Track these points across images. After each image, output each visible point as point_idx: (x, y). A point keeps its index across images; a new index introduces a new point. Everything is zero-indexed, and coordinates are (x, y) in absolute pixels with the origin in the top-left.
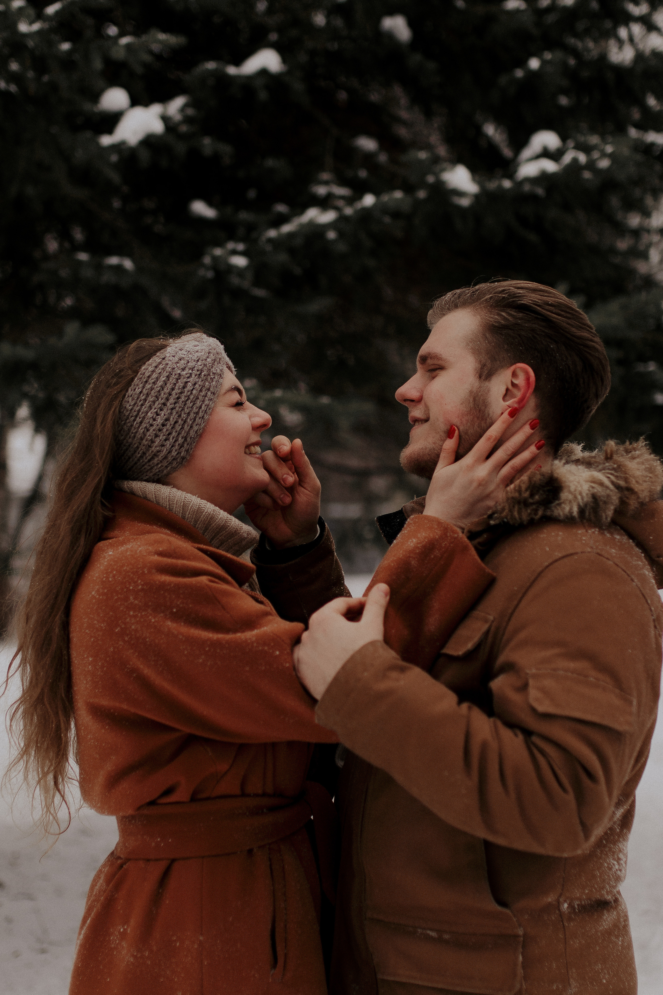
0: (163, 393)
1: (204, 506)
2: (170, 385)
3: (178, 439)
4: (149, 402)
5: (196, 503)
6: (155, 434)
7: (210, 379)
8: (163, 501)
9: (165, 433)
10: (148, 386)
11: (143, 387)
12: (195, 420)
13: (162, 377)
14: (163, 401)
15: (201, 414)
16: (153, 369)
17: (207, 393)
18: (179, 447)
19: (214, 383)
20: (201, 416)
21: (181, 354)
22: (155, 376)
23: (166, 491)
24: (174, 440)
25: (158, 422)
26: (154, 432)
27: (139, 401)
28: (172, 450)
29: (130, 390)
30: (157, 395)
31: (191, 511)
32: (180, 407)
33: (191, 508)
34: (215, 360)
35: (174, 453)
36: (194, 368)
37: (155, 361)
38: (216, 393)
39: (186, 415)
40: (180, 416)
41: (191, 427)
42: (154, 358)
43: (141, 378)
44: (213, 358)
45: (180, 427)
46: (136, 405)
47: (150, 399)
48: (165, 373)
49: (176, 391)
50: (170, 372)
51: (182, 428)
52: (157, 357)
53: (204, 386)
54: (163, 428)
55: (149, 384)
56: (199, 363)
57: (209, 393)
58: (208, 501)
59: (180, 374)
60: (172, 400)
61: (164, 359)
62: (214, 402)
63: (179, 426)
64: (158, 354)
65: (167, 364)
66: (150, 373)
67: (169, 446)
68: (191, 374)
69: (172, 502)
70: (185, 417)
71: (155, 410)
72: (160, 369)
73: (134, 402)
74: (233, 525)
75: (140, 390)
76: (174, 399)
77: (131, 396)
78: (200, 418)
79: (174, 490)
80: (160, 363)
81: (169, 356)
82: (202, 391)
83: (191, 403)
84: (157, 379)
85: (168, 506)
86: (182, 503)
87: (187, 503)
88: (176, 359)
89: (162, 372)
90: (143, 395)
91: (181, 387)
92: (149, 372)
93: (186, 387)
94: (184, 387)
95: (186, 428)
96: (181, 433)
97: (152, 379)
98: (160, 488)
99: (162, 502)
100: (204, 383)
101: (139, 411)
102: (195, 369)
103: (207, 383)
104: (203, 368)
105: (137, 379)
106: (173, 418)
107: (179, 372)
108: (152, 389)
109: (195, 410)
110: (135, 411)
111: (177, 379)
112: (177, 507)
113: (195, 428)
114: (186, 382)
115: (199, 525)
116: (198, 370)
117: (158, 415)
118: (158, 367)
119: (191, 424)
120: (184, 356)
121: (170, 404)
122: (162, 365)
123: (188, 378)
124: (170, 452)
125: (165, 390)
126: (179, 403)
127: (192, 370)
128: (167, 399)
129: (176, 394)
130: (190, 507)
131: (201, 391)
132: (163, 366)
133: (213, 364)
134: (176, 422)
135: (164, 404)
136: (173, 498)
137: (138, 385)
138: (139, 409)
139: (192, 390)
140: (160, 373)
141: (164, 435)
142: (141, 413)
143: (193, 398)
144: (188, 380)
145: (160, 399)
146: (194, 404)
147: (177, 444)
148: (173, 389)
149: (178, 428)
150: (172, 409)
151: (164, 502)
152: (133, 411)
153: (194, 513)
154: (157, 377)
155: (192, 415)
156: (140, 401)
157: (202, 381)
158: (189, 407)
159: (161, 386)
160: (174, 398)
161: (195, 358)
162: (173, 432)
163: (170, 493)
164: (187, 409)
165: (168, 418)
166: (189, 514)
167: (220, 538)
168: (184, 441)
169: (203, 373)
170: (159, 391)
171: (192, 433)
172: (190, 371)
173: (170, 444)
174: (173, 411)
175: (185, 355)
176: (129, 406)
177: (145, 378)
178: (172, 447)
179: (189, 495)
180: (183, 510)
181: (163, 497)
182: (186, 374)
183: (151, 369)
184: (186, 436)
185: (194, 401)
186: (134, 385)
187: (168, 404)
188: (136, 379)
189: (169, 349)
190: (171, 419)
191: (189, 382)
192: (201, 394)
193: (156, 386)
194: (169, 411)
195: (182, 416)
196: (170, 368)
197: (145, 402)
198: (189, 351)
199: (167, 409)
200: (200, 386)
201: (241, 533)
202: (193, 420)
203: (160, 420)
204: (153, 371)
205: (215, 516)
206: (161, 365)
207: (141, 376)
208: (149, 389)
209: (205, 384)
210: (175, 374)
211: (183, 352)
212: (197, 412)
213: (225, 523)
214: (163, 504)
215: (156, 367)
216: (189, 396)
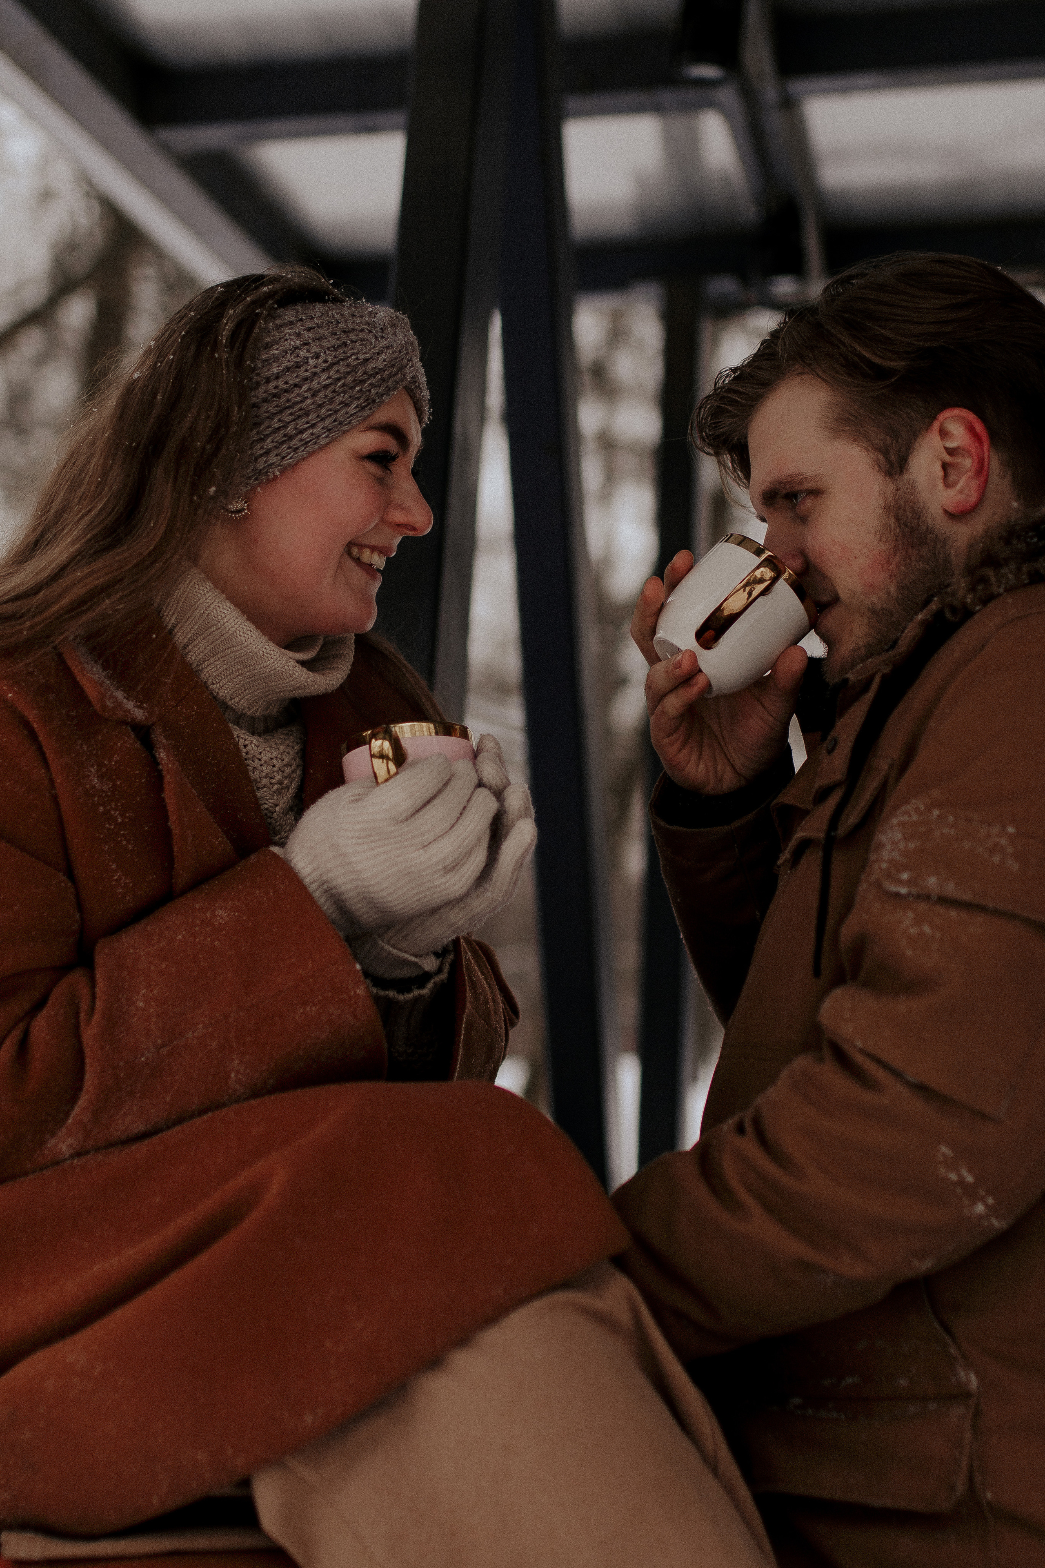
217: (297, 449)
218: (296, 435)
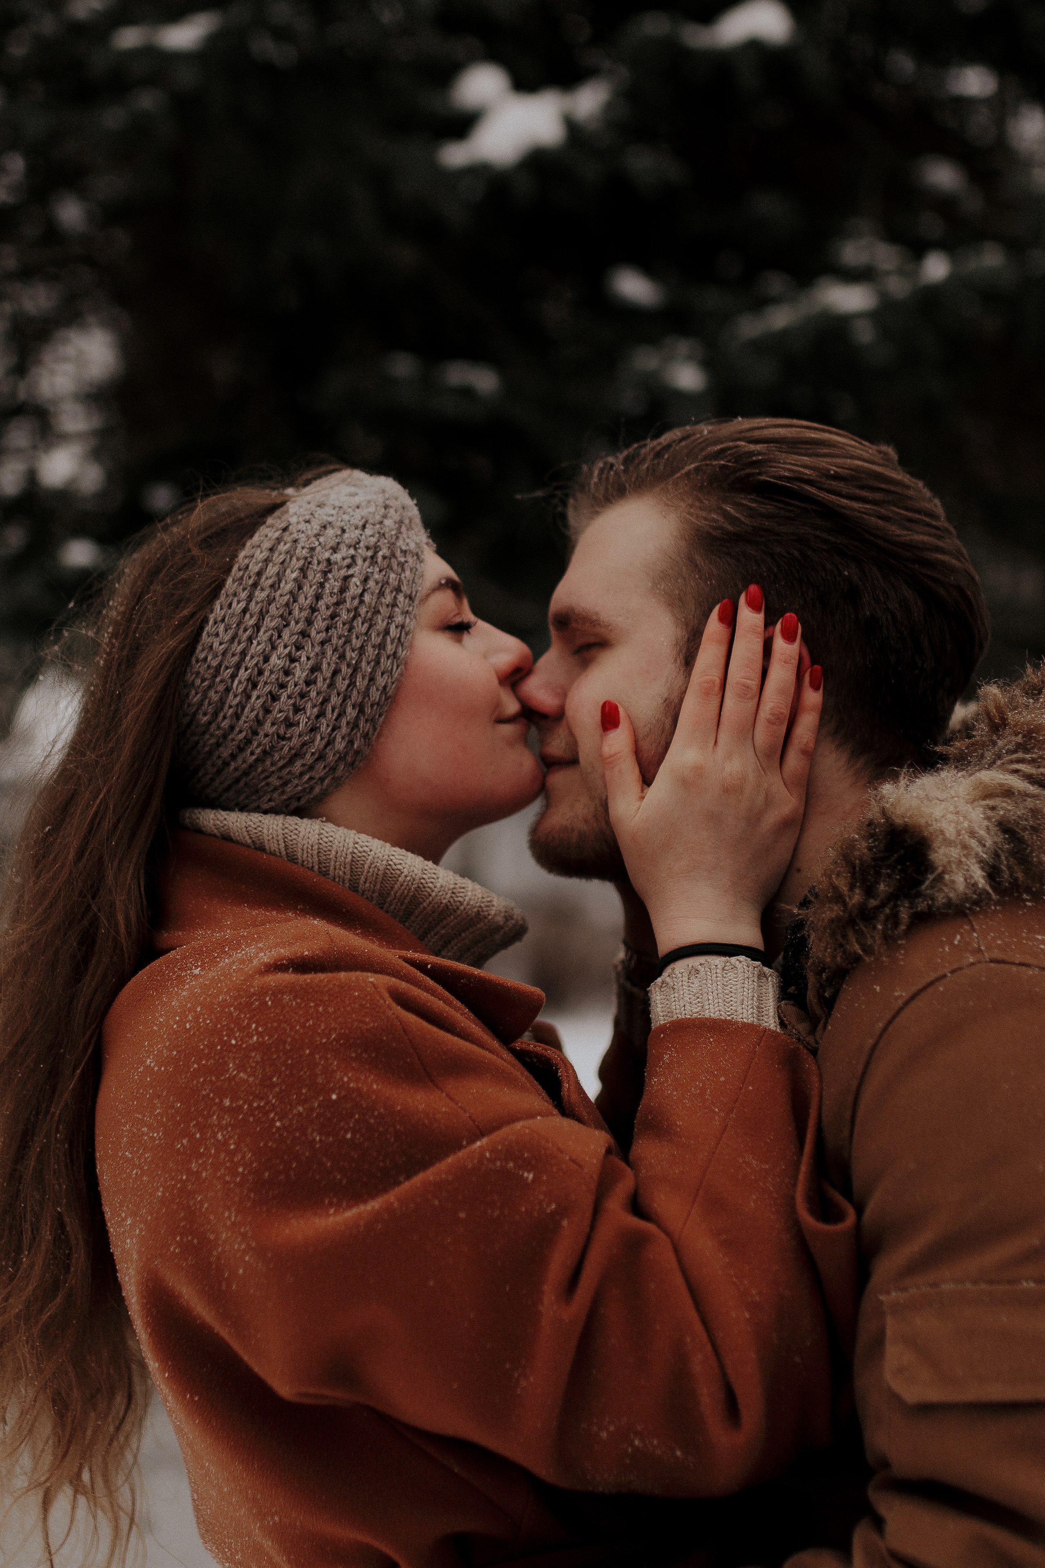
0: (297, 607)
1: (401, 862)
2: (311, 587)
3: (345, 712)
4: (266, 632)
5: (380, 855)
6: (294, 705)
7: (398, 565)
8: (305, 856)
9: (314, 701)
10: (260, 595)
11: (250, 598)
12: (378, 663)
13: (288, 571)
14: (301, 626)
15: (390, 648)
16: (265, 554)
17: (395, 598)
18: (349, 730)
19: (408, 573)
20: (392, 652)
21: (323, 515)
22: (272, 570)
23: (312, 831)
24: (335, 714)
25: (297, 676)
26: (291, 702)
27: (241, 630)
28: (335, 737)
29: (217, 607)
30: (283, 613)
31: (370, 874)
32: (340, 638)
33: (370, 867)
34: (401, 522)
35: (340, 745)
36: (358, 543)
37: (267, 536)
38: (416, 595)
39: (356, 652)
40: (342, 657)
41: (372, 679)
42: (263, 530)
43: (242, 578)
44: (397, 517)
45: (347, 682)
46: (236, 641)
47: (269, 622)
48: (295, 561)
49: (328, 599)
50: (306, 558)
51: (352, 684)
52: (267, 527)
53: (387, 583)
54: (308, 689)
55: (262, 589)
56: (368, 531)
57: (401, 597)
58: (407, 850)
59: (328, 561)
60: (320, 623)
61: (285, 529)
62: (415, 617)
63: (344, 679)
64: (270, 521)
65: (295, 541)
66: (260, 564)
67: (326, 730)
68: (353, 557)
69: (325, 855)
70: (354, 659)
71: (287, 651)
72: (280, 554)
73: (230, 633)
74: (470, 899)
75: (242, 605)
76: (324, 620)
77: (223, 620)
78: (388, 658)
79: (330, 827)
80: (279, 540)
81: (298, 523)
82: (383, 595)
83: (363, 624)
84: (280, 576)
85: (317, 867)
86: (349, 857)
87: (360, 857)
88: (316, 526)
89: (288, 560)
90: (251, 616)
91: (335, 591)
92: (257, 563)
93: (348, 588)
94: (343, 590)
95: (361, 683)
96: (350, 697)
97: (267, 579)
98: (296, 824)
99: (302, 858)
100: (385, 576)
101: (244, 653)
102: (362, 544)
103: (392, 576)
104: (379, 541)
105: (231, 580)
106: (329, 664)
107: (327, 555)
108: (270, 600)
109: (375, 639)
110: (233, 655)
111: (325, 573)
112: (337, 867)
113: (381, 681)
114: (346, 578)
115: (390, 905)
116: (368, 548)
117: (293, 660)
118: (277, 548)
119: (371, 673)
120: (330, 519)
121: (318, 633)
122: (285, 544)
123: (349, 567)
124: (330, 743)
125: (301, 599)
126: (336, 628)
127: (356, 549)
128: (309, 622)
129: (328, 608)
130: (366, 866)
131: (381, 594)
132: (288, 545)
133: (399, 531)
134: (336, 672)
135: (304, 634)
136: (326, 847)
137: (235, 595)
138: (244, 650)
139: (362, 595)
140: (282, 563)
141: (314, 706)
142: (248, 658)
143: (367, 612)
144: (351, 572)
145: (293, 623)
146: (370, 626)
147: (344, 722)
148: (318, 597)
149: (342, 684)
150: (322, 643)
151: (308, 856)
152: (230, 655)
153: (376, 878)
154: (278, 574)
155: (371, 652)
156: (245, 630)
157: (380, 571)
158: (361, 634)
159: (291, 592)
160: (324, 617)
161: (357, 520)
162: (332, 696)
163: (322, 836)
164: (357, 638)
165: (317, 663)
166: (365, 883)
167: (443, 932)
168: (358, 713)
169: (381, 553)
170: (287, 605)
171: (375, 695)
172: (352, 551)
173: (328, 725)
174: (325, 647)
175: (332, 515)
176: (218, 643)
177: (250, 577)
178: (333, 730)
179: (364, 837)
180: (352, 872)
181: (305, 847)
182: (344, 559)
183: (260, 555)
184: (361, 703)
185: (371, 620)
186: (227, 596)
187: (313, 633)
188: (228, 582)
189: (292, 507)
190: (324, 666)
191: (352, 576)
192: (383, 600)
193: (278, 593)
194: (317, 649)
195: (348, 655)
196: (303, 548)
197: (258, 631)
198: (340, 507)
199: (313, 645)
200: (377, 583)
201: (490, 917)
202: (373, 663)
203: (300, 673)
204: (267, 561)
205: (427, 883)
206: (282, 544)
207: (241, 573)
208: (262, 601)
209: (389, 577)
210: (319, 563)
211: (328, 510)
212: (380, 644)
213: (452, 897)
214: (306, 863)
215: (272, 550)
216: (356, 609)
217: (395, 653)
218: (384, 639)
